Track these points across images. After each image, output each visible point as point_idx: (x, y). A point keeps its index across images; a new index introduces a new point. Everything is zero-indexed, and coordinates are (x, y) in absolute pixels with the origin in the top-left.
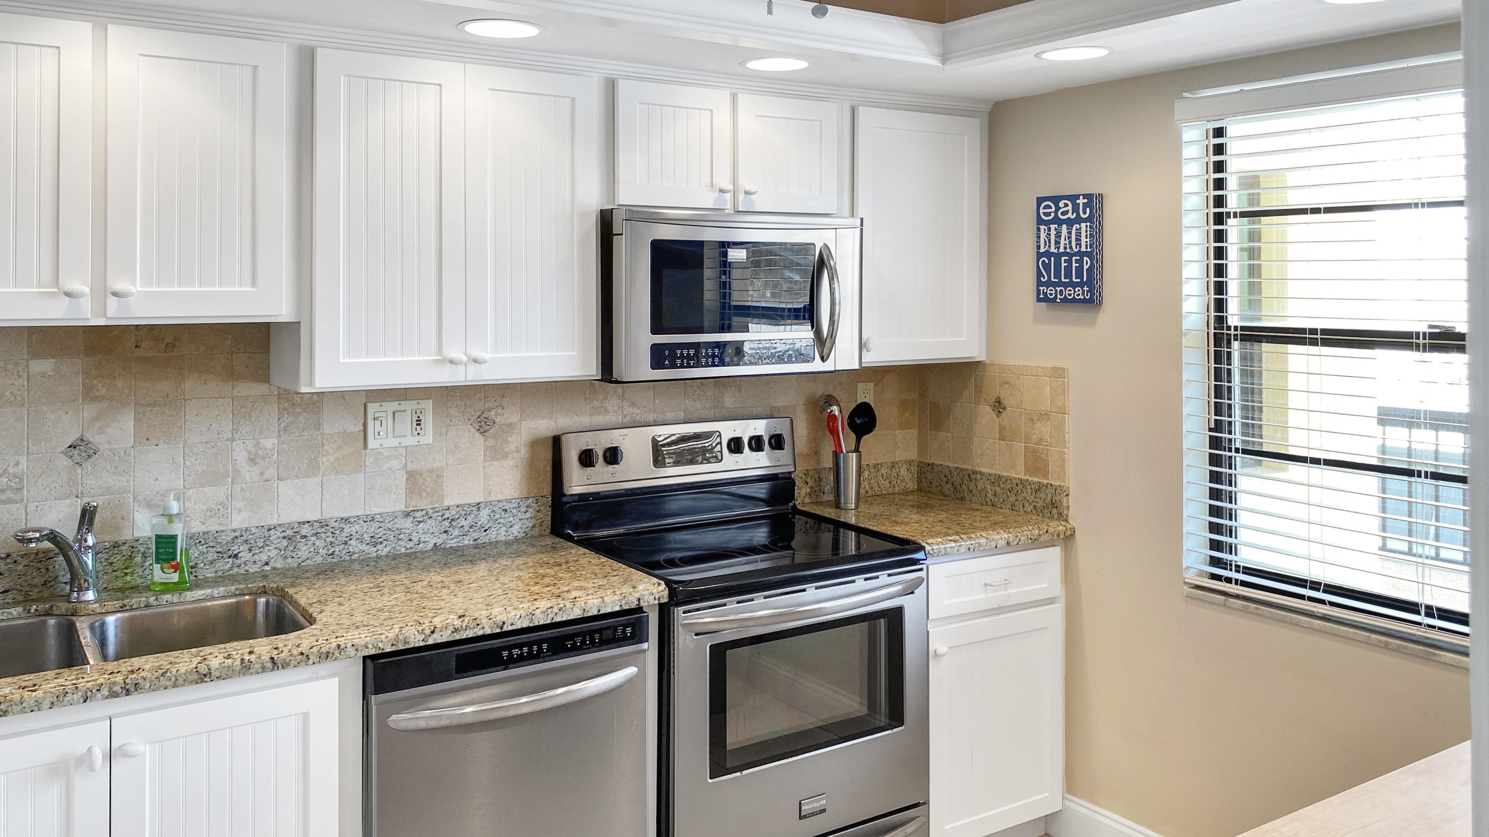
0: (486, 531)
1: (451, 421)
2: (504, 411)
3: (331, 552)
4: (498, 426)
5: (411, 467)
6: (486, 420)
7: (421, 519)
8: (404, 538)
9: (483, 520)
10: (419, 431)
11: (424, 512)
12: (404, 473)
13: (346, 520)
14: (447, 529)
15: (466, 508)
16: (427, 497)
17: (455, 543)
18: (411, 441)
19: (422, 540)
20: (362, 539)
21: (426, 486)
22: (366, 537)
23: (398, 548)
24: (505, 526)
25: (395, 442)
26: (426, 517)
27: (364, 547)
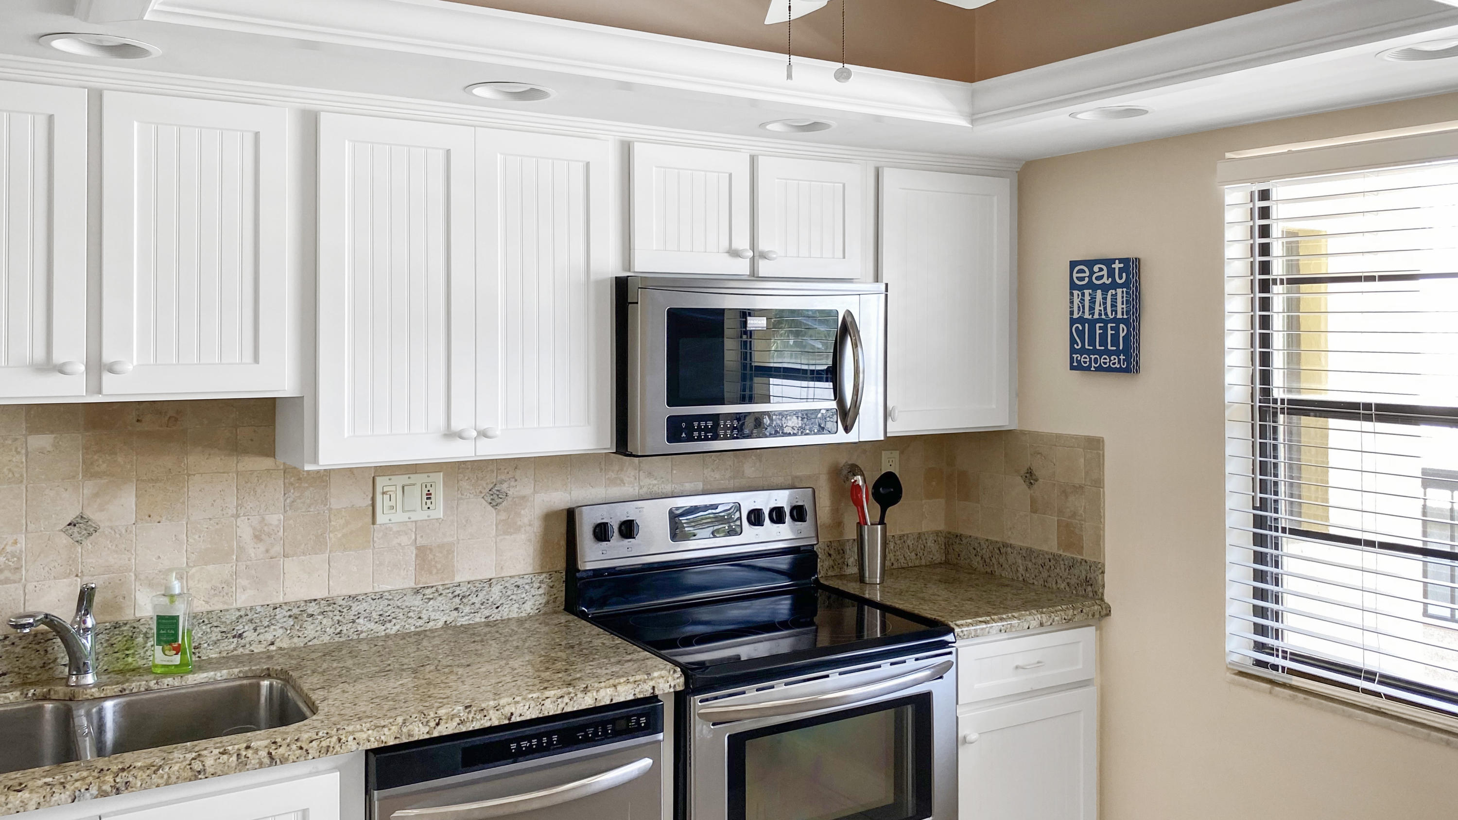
0: (497, 608)
1: (462, 494)
2: (516, 483)
3: (338, 630)
4: (511, 499)
5: (420, 542)
6: (498, 493)
7: (431, 596)
8: (413, 616)
9: (494, 596)
10: (429, 505)
11: (434, 589)
12: (414, 548)
13: (354, 598)
14: (457, 606)
15: (477, 585)
16: (437, 573)
17: (466, 621)
18: (421, 515)
19: (432, 617)
20: (370, 617)
21: (436, 562)
22: (375, 615)
23: (407, 626)
24: (518, 603)
25: (404, 517)
26: (436, 594)
27: (372, 625)
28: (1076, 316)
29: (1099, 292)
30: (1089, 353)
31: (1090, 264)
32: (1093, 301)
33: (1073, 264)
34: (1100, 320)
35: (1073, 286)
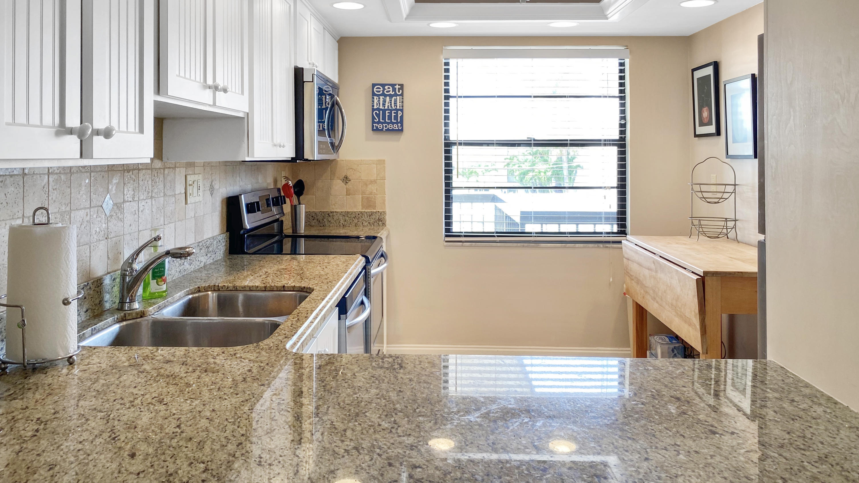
28: (375, 107)
29: (388, 98)
30: (382, 123)
31: (383, 85)
32: (384, 101)
33: (374, 85)
34: (388, 109)
35: (374, 94)
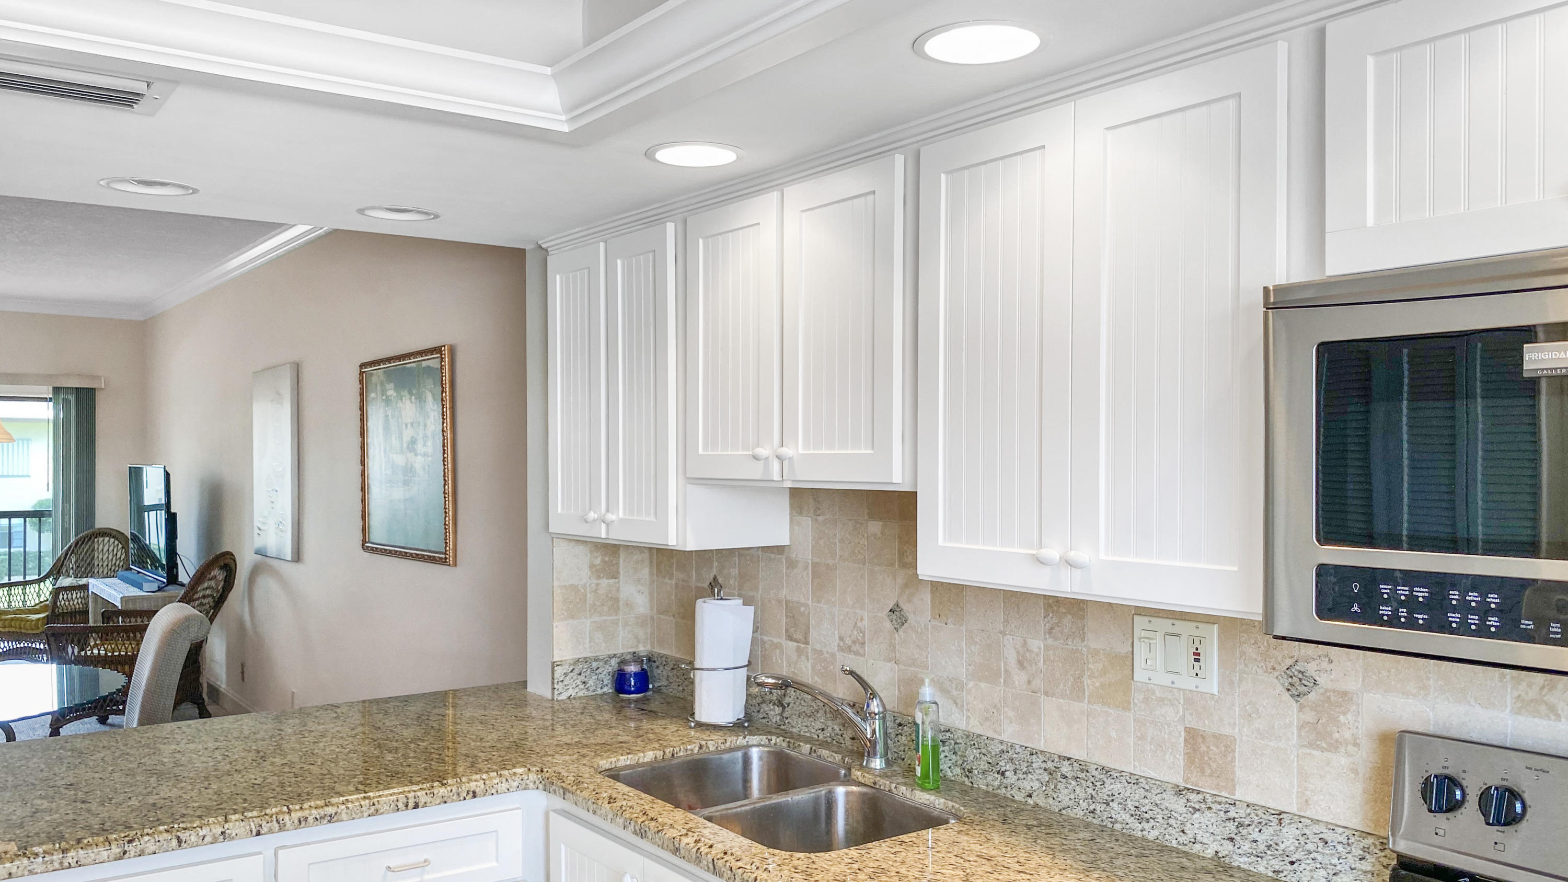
0: (1292, 863)
1: (1246, 665)
2: (1331, 666)
3: (1092, 808)
4: (1322, 690)
5: (1192, 722)
6: (1300, 676)
7: (1197, 806)
8: (1175, 825)
9: (1287, 843)
10: (1197, 669)
11: (1200, 796)
12: (1183, 729)
13: (1106, 771)
14: (1233, 836)
15: (1259, 813)
16: (1211, 775)
17: (1245, 863)
18: (1186, 682)
19: (1199, 838)
20: (1125, 805)
21: (1210, 759)
22: (1130, 805)
23: (1167, 837)
24: (1325, 869)
25: (1166, 680)
26: (1203, 806)
27: (1126, 817)
